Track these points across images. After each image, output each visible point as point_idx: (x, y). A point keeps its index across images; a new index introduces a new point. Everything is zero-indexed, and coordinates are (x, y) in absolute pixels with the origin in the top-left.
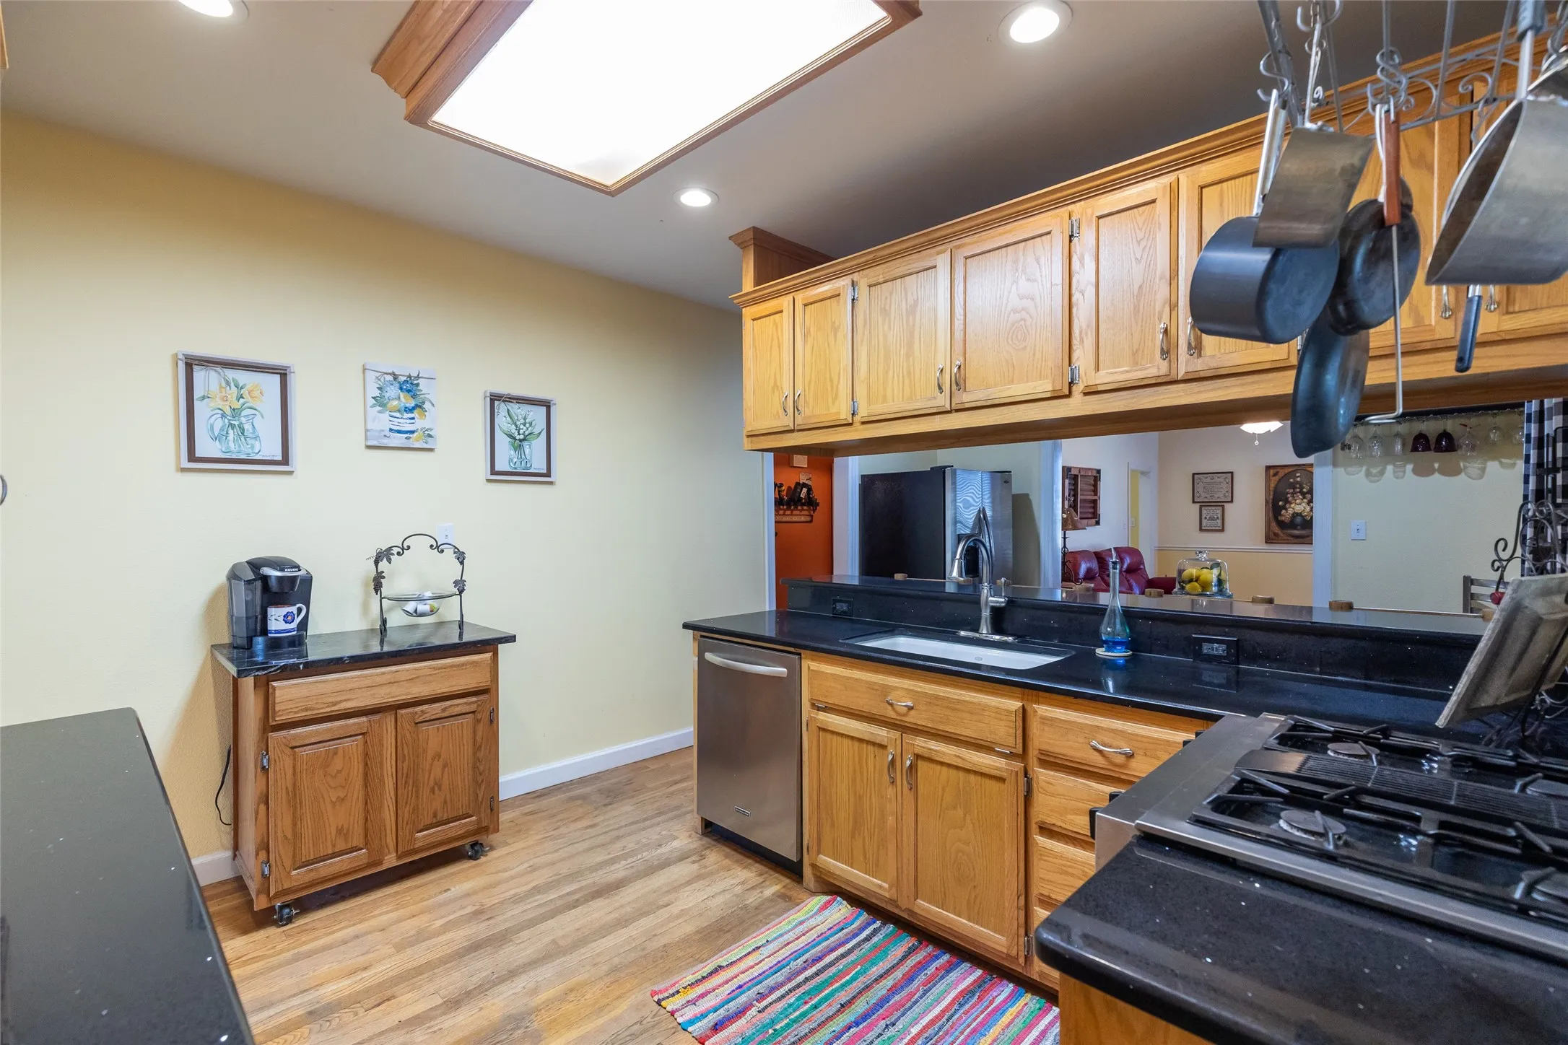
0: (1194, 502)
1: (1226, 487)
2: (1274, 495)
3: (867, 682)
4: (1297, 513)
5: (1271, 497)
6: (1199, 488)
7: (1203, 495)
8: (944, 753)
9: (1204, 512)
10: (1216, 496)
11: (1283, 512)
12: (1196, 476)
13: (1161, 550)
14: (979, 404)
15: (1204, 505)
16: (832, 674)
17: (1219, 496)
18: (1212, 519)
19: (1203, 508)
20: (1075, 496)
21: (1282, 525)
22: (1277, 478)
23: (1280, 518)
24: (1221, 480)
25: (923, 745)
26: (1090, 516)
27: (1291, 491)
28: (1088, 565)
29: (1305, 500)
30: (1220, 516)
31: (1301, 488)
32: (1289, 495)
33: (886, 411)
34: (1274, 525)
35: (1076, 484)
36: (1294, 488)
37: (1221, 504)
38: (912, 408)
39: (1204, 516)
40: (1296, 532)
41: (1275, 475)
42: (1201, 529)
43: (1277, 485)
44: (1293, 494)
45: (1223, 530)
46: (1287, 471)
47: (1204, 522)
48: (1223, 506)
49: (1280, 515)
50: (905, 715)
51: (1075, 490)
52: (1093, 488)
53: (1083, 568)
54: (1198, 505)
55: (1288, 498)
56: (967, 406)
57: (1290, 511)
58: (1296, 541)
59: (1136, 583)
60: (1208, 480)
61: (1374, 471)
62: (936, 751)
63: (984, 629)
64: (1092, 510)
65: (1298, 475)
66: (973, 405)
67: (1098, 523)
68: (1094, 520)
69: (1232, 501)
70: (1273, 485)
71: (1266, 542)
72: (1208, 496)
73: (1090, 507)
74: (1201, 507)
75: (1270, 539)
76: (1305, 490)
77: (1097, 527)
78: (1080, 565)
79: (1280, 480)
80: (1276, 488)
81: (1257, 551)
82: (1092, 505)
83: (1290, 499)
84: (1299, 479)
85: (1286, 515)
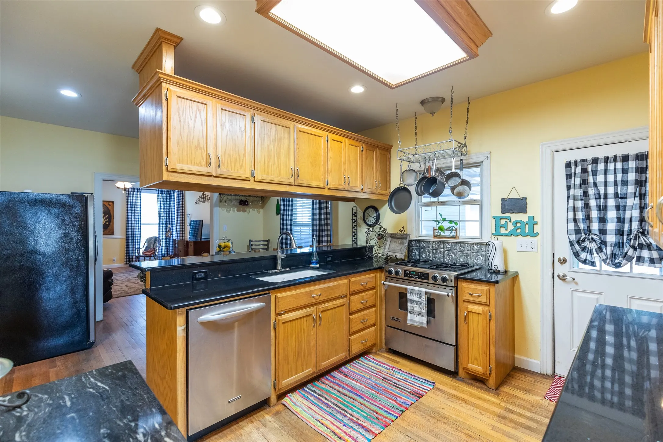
3: (305, 292)
8: (330, 306)
14: (303, 185)
16: (289, 295)
25: (323, 306)
33: (270, 179)
38: (280, 180)
50: (318, 299)
56: (300, 185)
61: (228, 210)
62: (328, 306)
63: (279, 268)
66: (302, 185)
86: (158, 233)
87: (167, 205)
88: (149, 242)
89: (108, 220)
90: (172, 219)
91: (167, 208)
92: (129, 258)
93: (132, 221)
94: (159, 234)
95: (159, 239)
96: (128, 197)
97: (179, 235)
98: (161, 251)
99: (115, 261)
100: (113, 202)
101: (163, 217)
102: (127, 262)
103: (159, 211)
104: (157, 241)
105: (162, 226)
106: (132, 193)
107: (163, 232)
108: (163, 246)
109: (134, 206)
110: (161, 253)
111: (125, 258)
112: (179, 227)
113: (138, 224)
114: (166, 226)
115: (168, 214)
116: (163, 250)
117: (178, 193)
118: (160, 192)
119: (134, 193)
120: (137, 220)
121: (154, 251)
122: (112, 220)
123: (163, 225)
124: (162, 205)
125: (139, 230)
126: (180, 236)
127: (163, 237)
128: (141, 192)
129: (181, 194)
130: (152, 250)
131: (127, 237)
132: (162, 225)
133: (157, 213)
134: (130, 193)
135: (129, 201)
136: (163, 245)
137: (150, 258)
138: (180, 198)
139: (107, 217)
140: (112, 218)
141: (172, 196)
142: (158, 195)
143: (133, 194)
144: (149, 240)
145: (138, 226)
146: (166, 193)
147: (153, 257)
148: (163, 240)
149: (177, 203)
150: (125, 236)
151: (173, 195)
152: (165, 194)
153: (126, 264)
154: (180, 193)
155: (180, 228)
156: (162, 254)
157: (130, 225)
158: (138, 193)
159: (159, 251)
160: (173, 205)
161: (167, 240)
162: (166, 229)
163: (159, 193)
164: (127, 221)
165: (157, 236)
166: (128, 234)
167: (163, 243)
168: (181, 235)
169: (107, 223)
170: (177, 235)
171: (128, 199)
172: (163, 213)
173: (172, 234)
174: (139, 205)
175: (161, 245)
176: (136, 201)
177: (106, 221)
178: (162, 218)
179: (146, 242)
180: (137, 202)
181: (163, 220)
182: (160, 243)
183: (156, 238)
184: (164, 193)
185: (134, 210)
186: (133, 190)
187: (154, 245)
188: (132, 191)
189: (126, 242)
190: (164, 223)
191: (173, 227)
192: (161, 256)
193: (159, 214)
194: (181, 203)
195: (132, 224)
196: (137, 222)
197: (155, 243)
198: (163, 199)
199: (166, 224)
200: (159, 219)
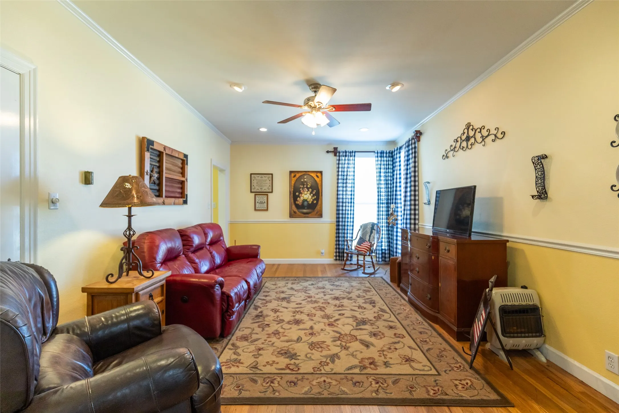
0: (251, 192)
1: (268, 183)
2: (294, 189)
4: (305, 200)
5: (292, 190)
6: (254, 183)
7: (257, 188)
9: (257, 198)
10: (264, 188)
11: (298, 198)
12: (252, 175)
13: (232, 224)
15: (257, 193)
17: (266, 188)
18: (261, 203)
19: (256, 196)
20: (160, 173)
21: (297, 206)
22: (295, 179)
23: (297, 202)
24: (266, 178)
26: (178, 195)
27: (302, 186)
28: (169, 245)
29: (309, 192)
30: (266, 201)
31: (307, 185)
32: (301, 189)
34: (294, 206)
35: (160, 162)
36: (304, 185)
37: (266, 194)
39: (257, 201)
40: (305, 211)
41: (295, 176)
42: (255, 210)
43: (295, 183)
44: (303, 188)
45: (267, 210)
46: (300, 174)
47: (257, 204)
48: (267, 195)
49: (297, 201)
51: (160, 167)
52: (180, 170)
53: (163, 249)
54: (253, 194)
55: (300, 191)
57: (302, 198)
58: (304, 216)
59: (217, 253)
60: (259, 178)
64: (180, 191)
65: (305, 177)
67: (185, 202)
68: (181, 200)
69: (272, 192)
70: (293, 183)
71: (290, 217)
72: (259, 188)
73: (179, 188)
74: (255, 195)
75: (292, 215)
76: (308, 186)
77: (185, 206)
78: (158, 247)
79: (297, 180)
80: (295, 184)
81: (284, 223)
82: (180, 186)
83: (302, 191)
84: (306, 180)
85: (300, 201)
86: (376, 217)
87: (389, 174)
88: (363, 230)
89: (315, 197)
90: (396, 195)
91: (389, 178)
92: (339, 252)
93: (343, 198)
94: (378, 219)
95: (378, 227)
96: (339, 164)
97: (408, 221)
98: (380, 244)
99: (324, 254)
100: (321, 172)
101: (384, 193)
102: (337, 258)
103: (378, 184)
104: (375, 230)
105: (383, 207)
106: (343, 158)
107: (384, 216)
108: (384, 237)
109: (345, 177)
110: (380, 248)
111: (335, 251)
112: (408, 208)
113: (351, 202)
114: (388, 207)
115: (391, 188)
116: (383, 243)
117: (407, 149)
118: (379, 155)
119: (346, 158)
120: (350, 197)
121: (371, 246)
122: (320, 197)
123: (384, 205)
124: (382, 174)
125: (352, 212)
126: (410, 224)
127: (383, 224)
128: (354, 156)
129: (412, 149)
130: (366, 244)
131: (337, 222)
132: (382, 205)
133: (376, 186)
134: (341, 158)
135: (340, 170)
136: (384, 235)
137: (364, 257)
138: (411, 156)
139: (314, 193)
140: (320, 194)
141: (396, 158)
142: (377, 158)
143: (345, 160)
144: (364, 227)
145: (351, 206)
146: (387, 155)
147: (369, 255)
148: (384, 228)
149: (406, 167)
150: (335, 220)
151: (398, 155)
152: (386, 157)
153: (336, 260)
154: (410, 147)
155: (411, 210)
156: (382, 250)
157: (341, 204)
158: (351, 158)
159: (378, 244)
160: (398, 172)
161: (390, 228)
162: (388, 211)
163: (378, 157)
164: (337, 198)
165: (376, 221)
166: (338, 218)
167: (384, 233)
168: (413, 221)
169: (315, 202)
170: (405, 221)
171: (339, 168)
172: (384, 187)
173: (397, 220)
174: (352, 175)
175: (381, 235)
176: (349, 170)
177: (313, 198)
178: (382, 194)
179: (360, 230)
180: (350, 172)
181: (384, 198)
182: (378, 232)
183: (373, 225)
184: (385, 155)
185: (346, 183)
186: (344, 154)
187: (370, 236)
188: (343, 156)
189: (337, 229)
190: (386, 201)
191: (397, 207)
192: (380, 252)
193: (378, 188)
194: (412, 165)
195: (343, 202)
196: (350, 201)
197: (371, 232)
198: (384, 165)
199: (387, 203)
200: (378, 196)
